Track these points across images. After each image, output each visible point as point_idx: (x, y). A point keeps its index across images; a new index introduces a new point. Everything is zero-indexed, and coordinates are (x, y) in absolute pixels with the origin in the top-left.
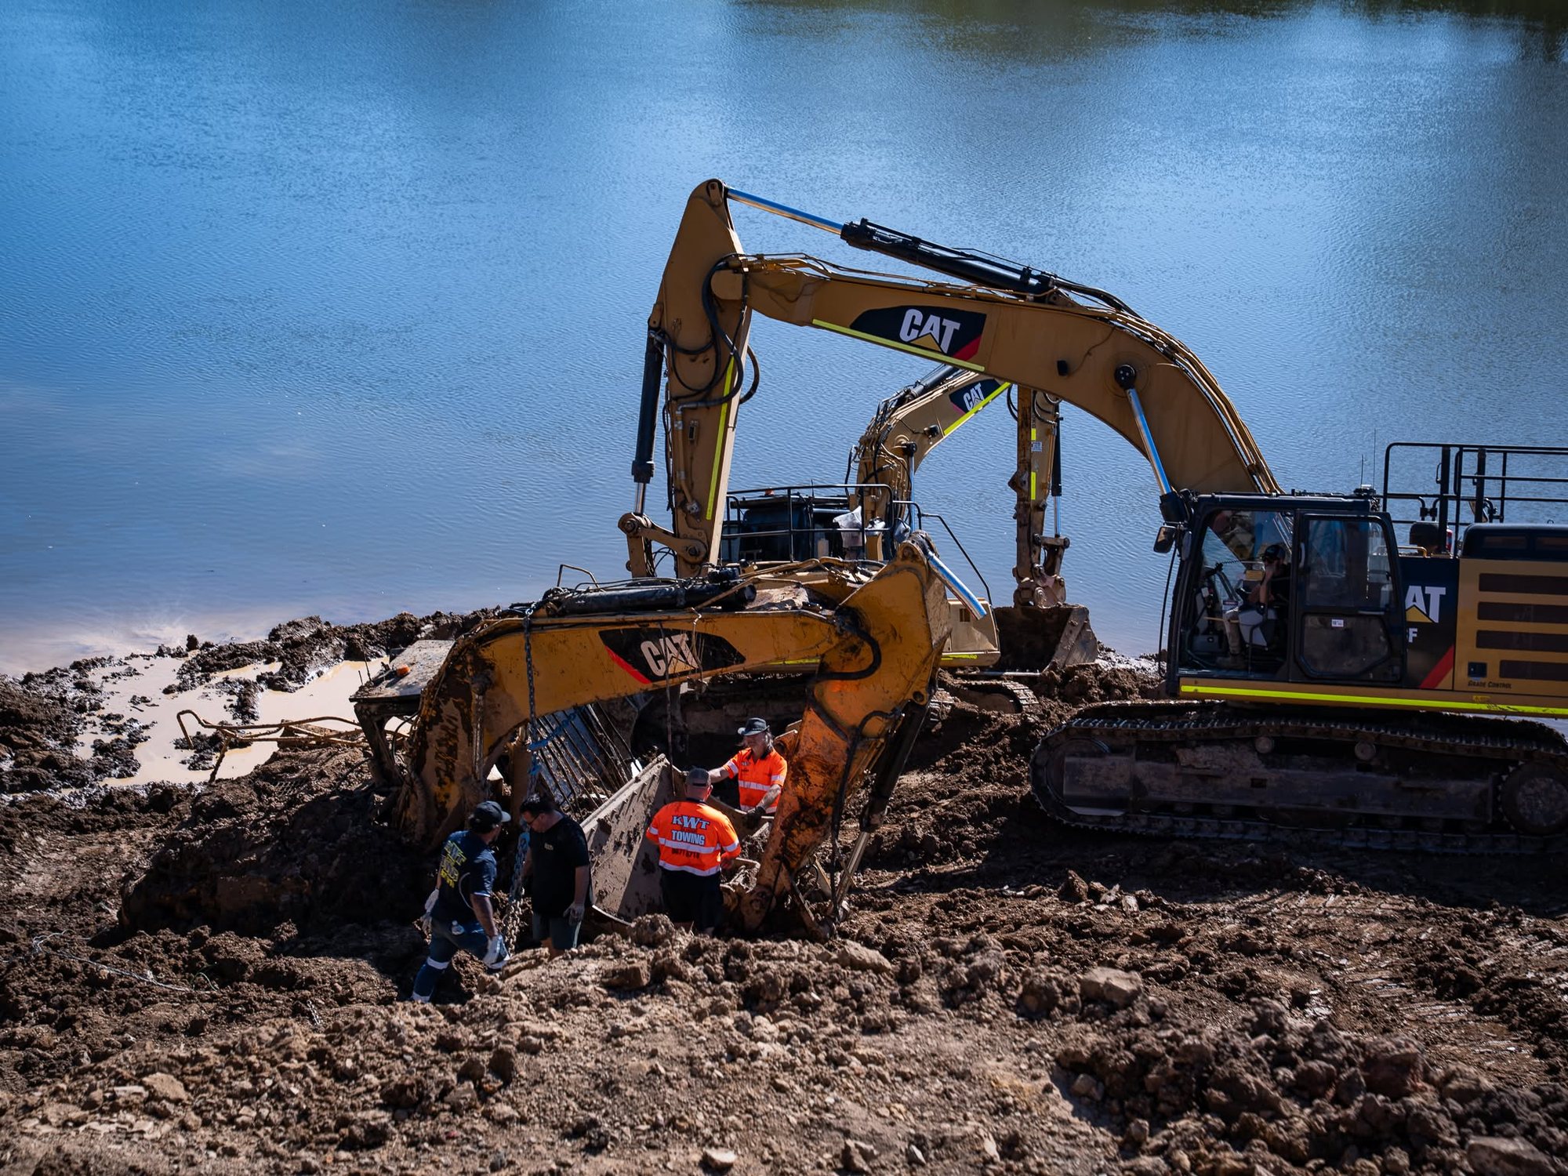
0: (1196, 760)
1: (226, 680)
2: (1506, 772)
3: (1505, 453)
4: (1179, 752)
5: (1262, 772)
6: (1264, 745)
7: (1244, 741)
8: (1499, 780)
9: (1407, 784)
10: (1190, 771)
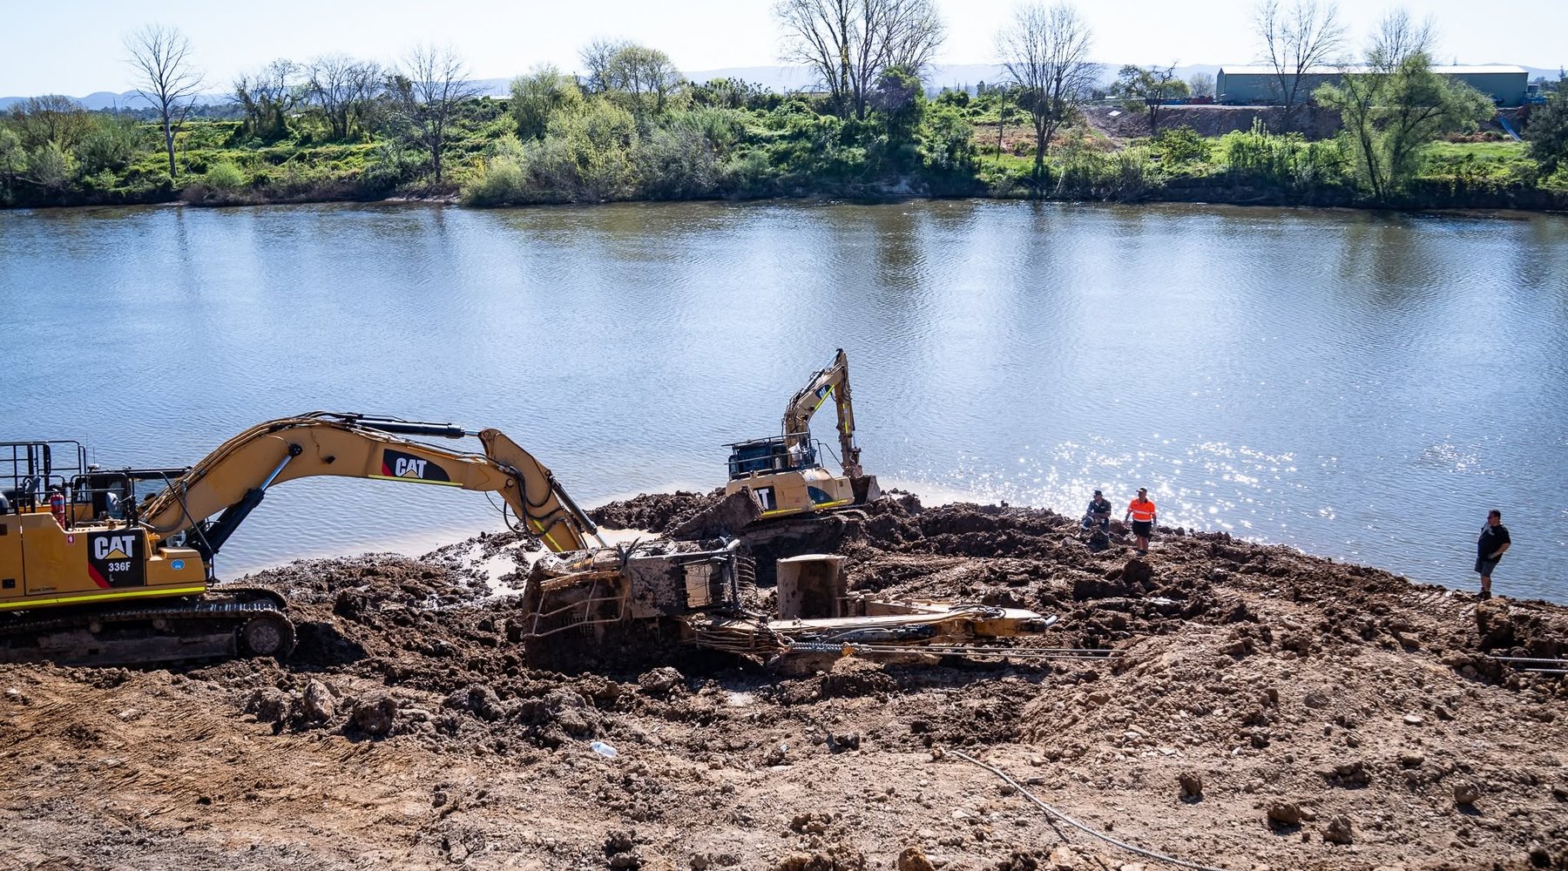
0: (51, 644)
1: (508, 550)
2: (241, 626)
3: (15, 446)
4: (40, 639)
5: (95, 644)
6: (96, 628)
7: (82, 627)
8: (238, 630)
9: (185, 641)
10: (48, 651)
